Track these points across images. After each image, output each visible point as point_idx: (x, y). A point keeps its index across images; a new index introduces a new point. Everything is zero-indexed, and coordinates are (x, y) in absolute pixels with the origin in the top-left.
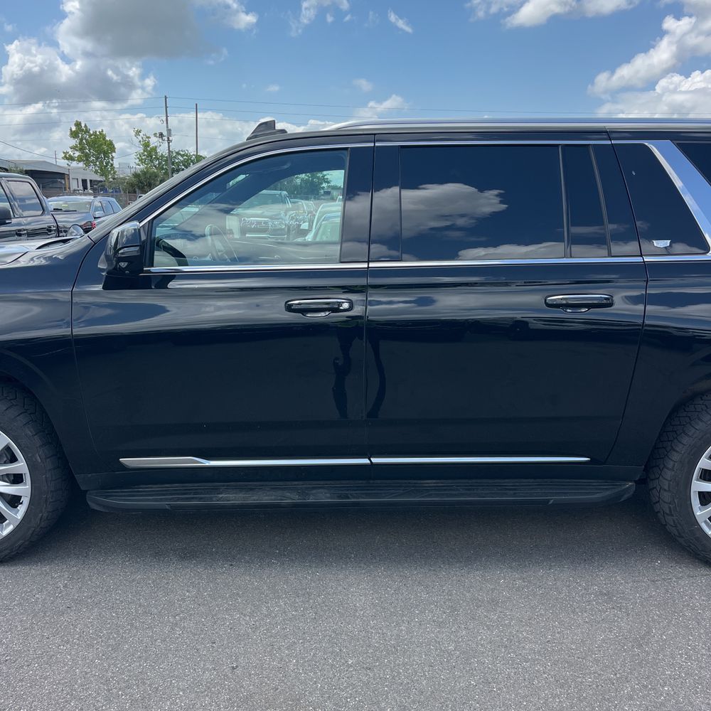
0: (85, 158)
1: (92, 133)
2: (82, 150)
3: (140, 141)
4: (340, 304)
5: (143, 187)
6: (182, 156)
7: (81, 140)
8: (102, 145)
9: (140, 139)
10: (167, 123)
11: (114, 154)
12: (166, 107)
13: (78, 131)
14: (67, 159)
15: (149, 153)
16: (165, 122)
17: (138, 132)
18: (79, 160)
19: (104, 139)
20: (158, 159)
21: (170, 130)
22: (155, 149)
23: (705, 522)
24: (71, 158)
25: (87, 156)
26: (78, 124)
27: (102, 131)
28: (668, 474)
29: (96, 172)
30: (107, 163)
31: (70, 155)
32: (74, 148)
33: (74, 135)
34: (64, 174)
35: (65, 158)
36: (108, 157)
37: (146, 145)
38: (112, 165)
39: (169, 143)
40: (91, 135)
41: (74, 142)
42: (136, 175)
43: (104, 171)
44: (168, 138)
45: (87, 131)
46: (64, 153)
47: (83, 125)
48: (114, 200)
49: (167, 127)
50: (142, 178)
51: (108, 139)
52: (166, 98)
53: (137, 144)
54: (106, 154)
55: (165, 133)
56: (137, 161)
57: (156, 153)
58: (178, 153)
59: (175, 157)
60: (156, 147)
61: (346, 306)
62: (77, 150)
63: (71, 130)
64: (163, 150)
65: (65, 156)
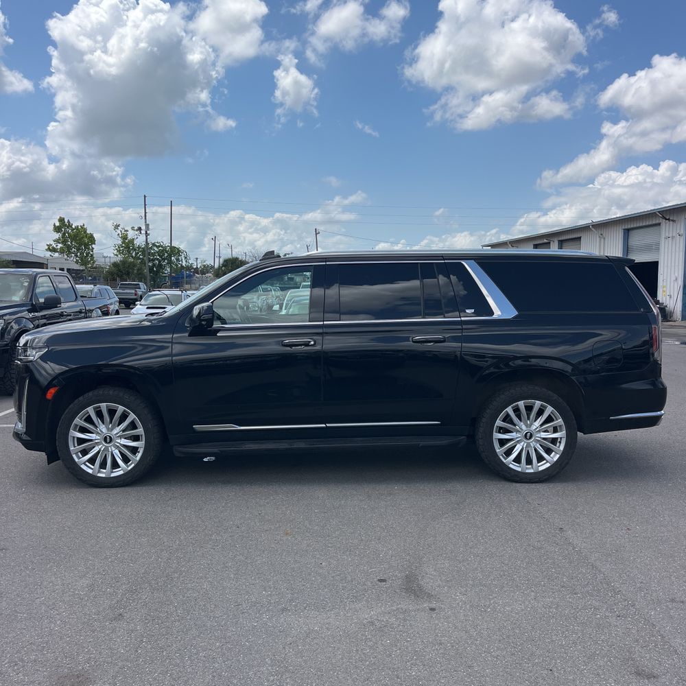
0: (67, 250)
1: (74, 227)
2: (64, 242)
3: (118, 235)
4: (310, 342)
5: (122, 276)
6: (158, 247)
7: (64, 234)
8: (83, 238)
9: (119, 232)
10: (145, 219)
11: (93, 246)
12: (145, 205)
13: (62, 226)
14: (50, 250)
15: (127, 245)
16: (144, 218)
17: (117, 227)
18: (62, 251)
19: (85, 232)
20: (135, 250)
21: (148, 225)
22: (132, 241)
23: (502, 455)
24: (54, 250)
25: (69, 248)
26: (61, 220)
27: (84, 225)
28: (481, 430)
29: (77, 262)
30: (87, 254)
31: (53, 248)
32: (57, 241)
33: (57, 229)
34: (43, 263)
35: (49, 250)
36: (89, 249)
37: (124, 238)
38: (92, 255)
39: (147, 236)
40: (73, 229)
41: (57, 236)
42: (115, 264)
43: (84, 262)
44: (146, 232)
45: (70, 226)
46: (47, 245)
47: (66, 221)
48: (110, 288)
49: (146, 222)
50: (121, 267)
51: (88, 232)
52: (145, 197)
53: (116, 236)
54: (87, 246)
55: (143, 228)
56: (115, 252)
57: (133, 244)
58: (154, 245)
59: (151, 248)
60: (133, 239)
61: (312, 343)
62: (60, 243)
63: (54, 225)
64: (140, 241)
65: (49, 248)
